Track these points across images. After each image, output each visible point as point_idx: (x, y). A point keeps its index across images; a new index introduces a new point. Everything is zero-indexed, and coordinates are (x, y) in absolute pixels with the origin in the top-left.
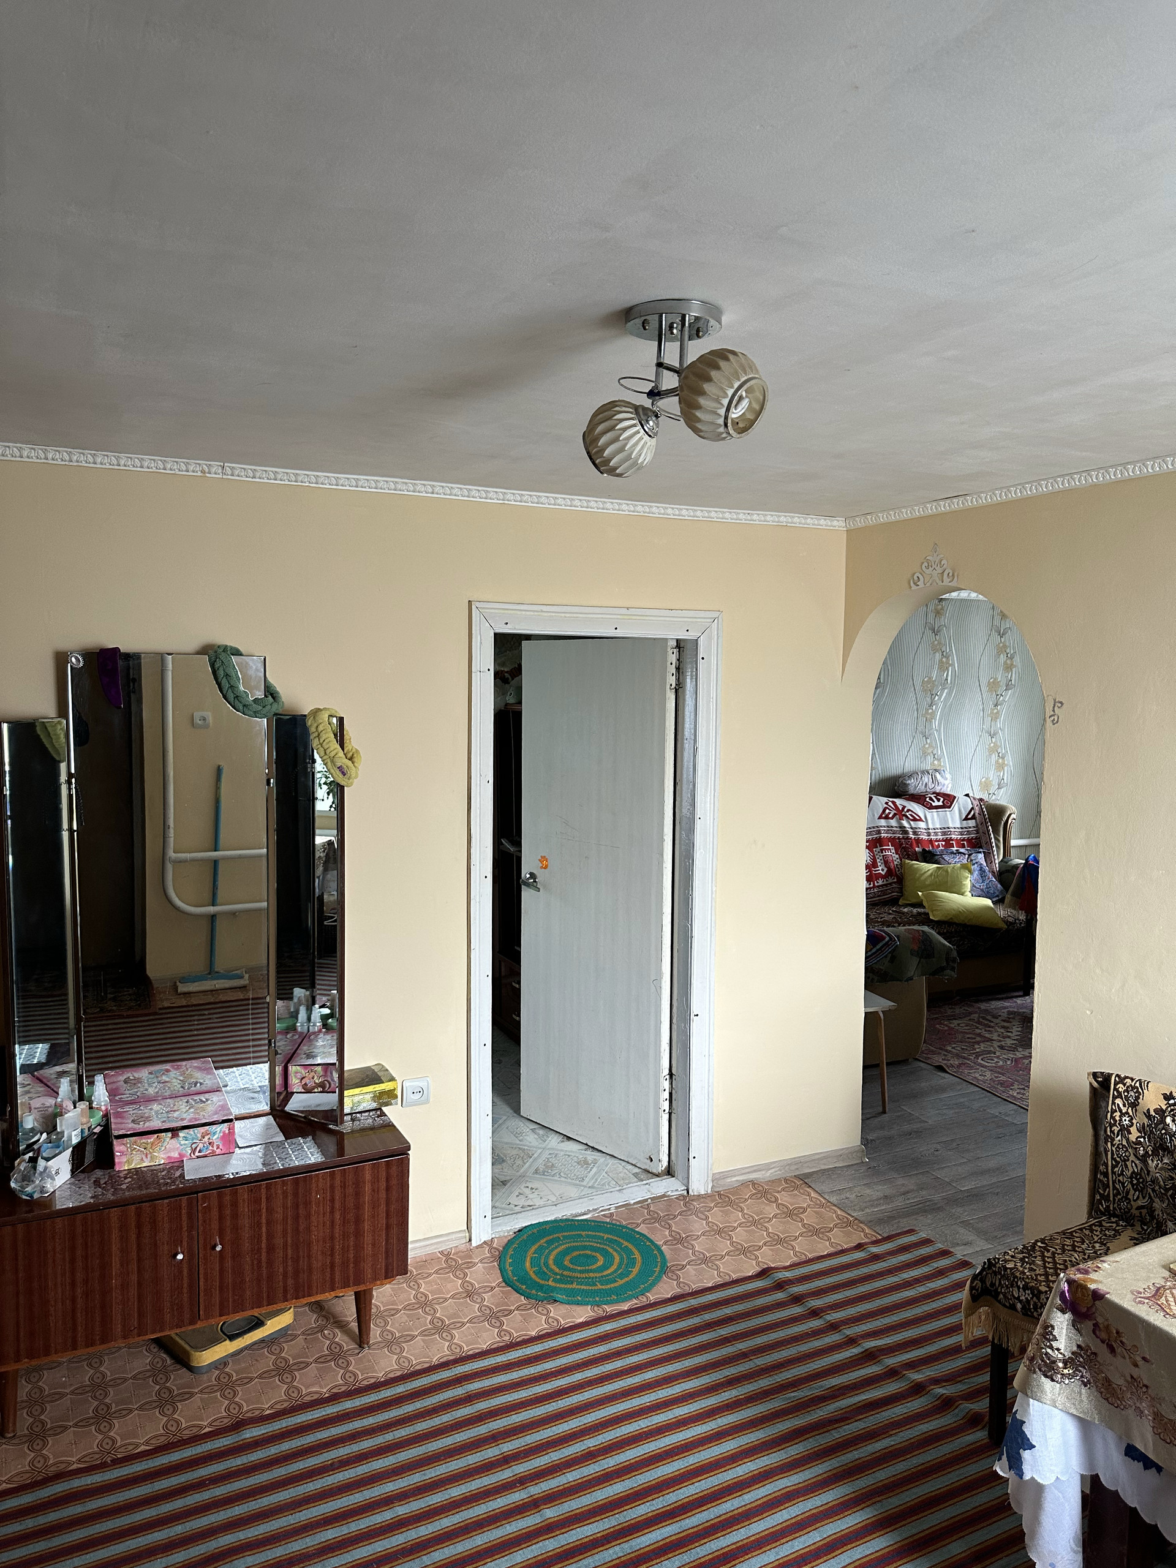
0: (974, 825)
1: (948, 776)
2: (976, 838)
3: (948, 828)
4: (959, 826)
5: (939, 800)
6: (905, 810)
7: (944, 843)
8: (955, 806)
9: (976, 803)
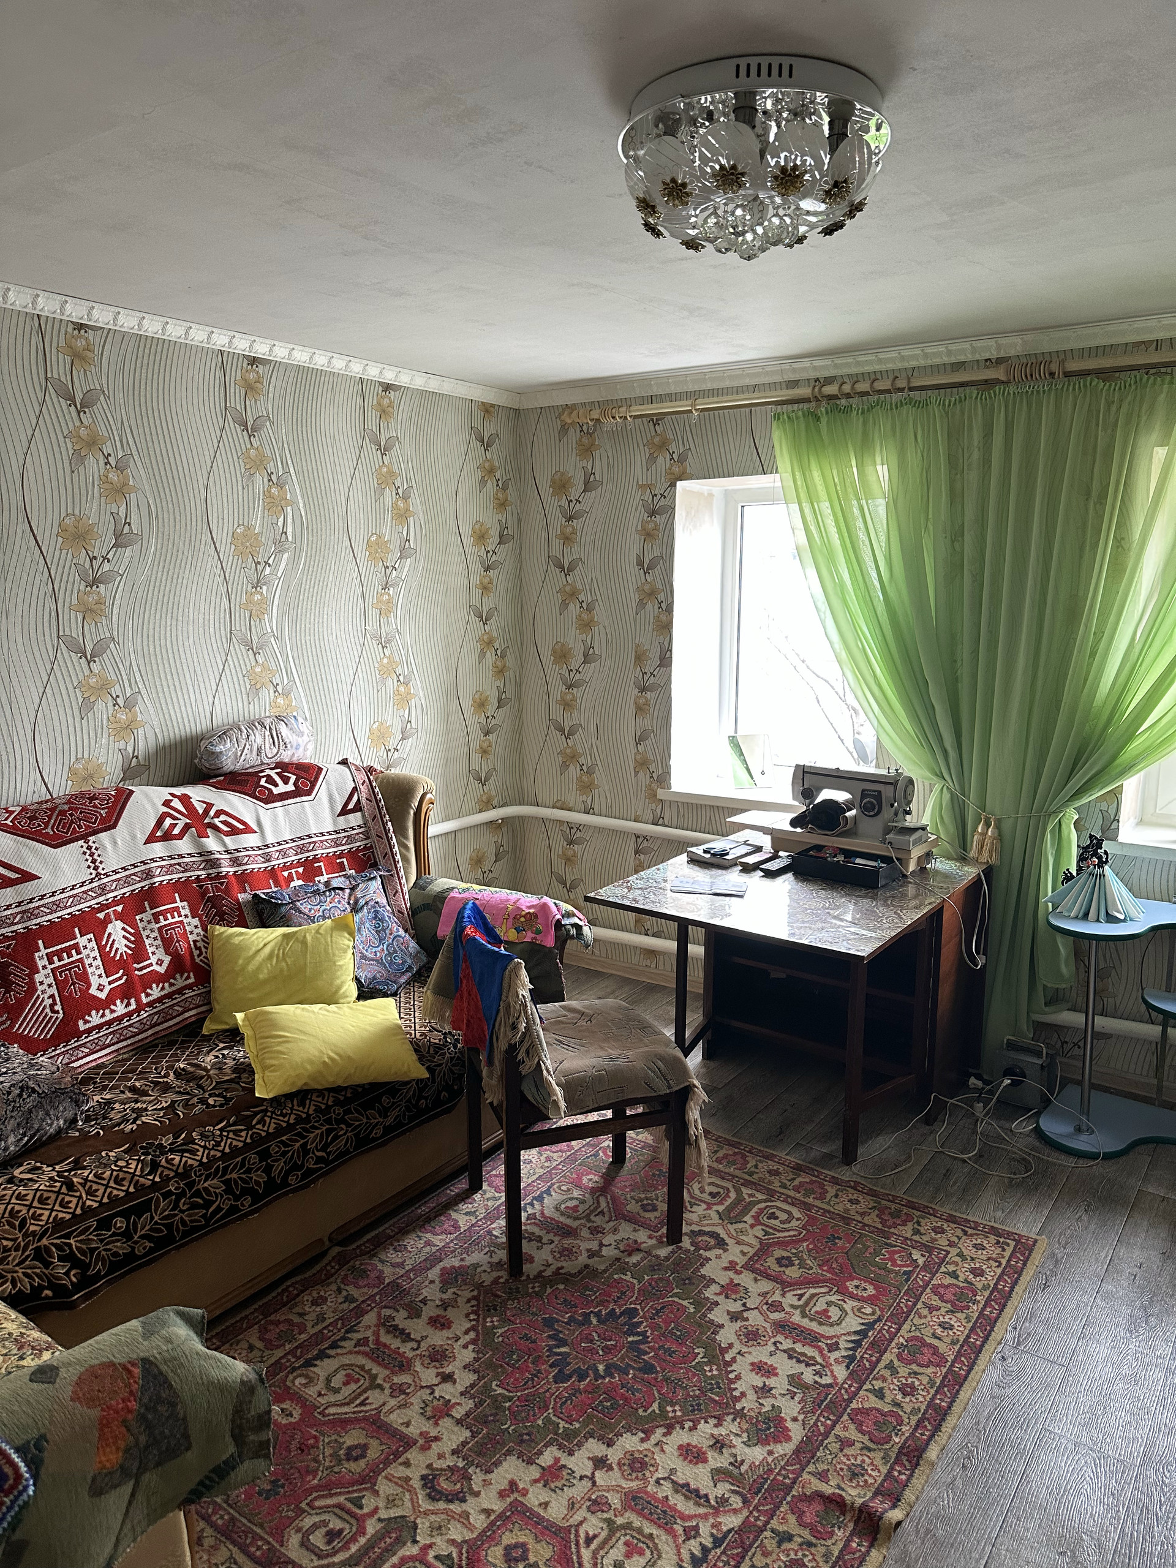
0: (360, 822)
1: (305, 728)
2: (366, 848)
3: (309, 836)
4: (331, 829)
5: (286, 781)
6: (212, 813)
7: (301, 870)
8: (322, 790)
9: (361, 777)
